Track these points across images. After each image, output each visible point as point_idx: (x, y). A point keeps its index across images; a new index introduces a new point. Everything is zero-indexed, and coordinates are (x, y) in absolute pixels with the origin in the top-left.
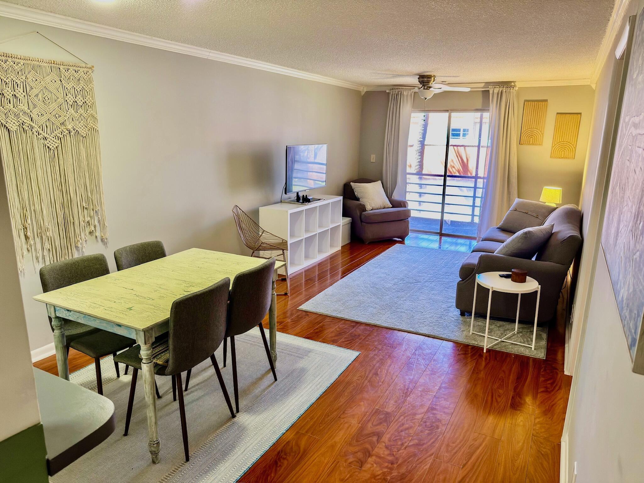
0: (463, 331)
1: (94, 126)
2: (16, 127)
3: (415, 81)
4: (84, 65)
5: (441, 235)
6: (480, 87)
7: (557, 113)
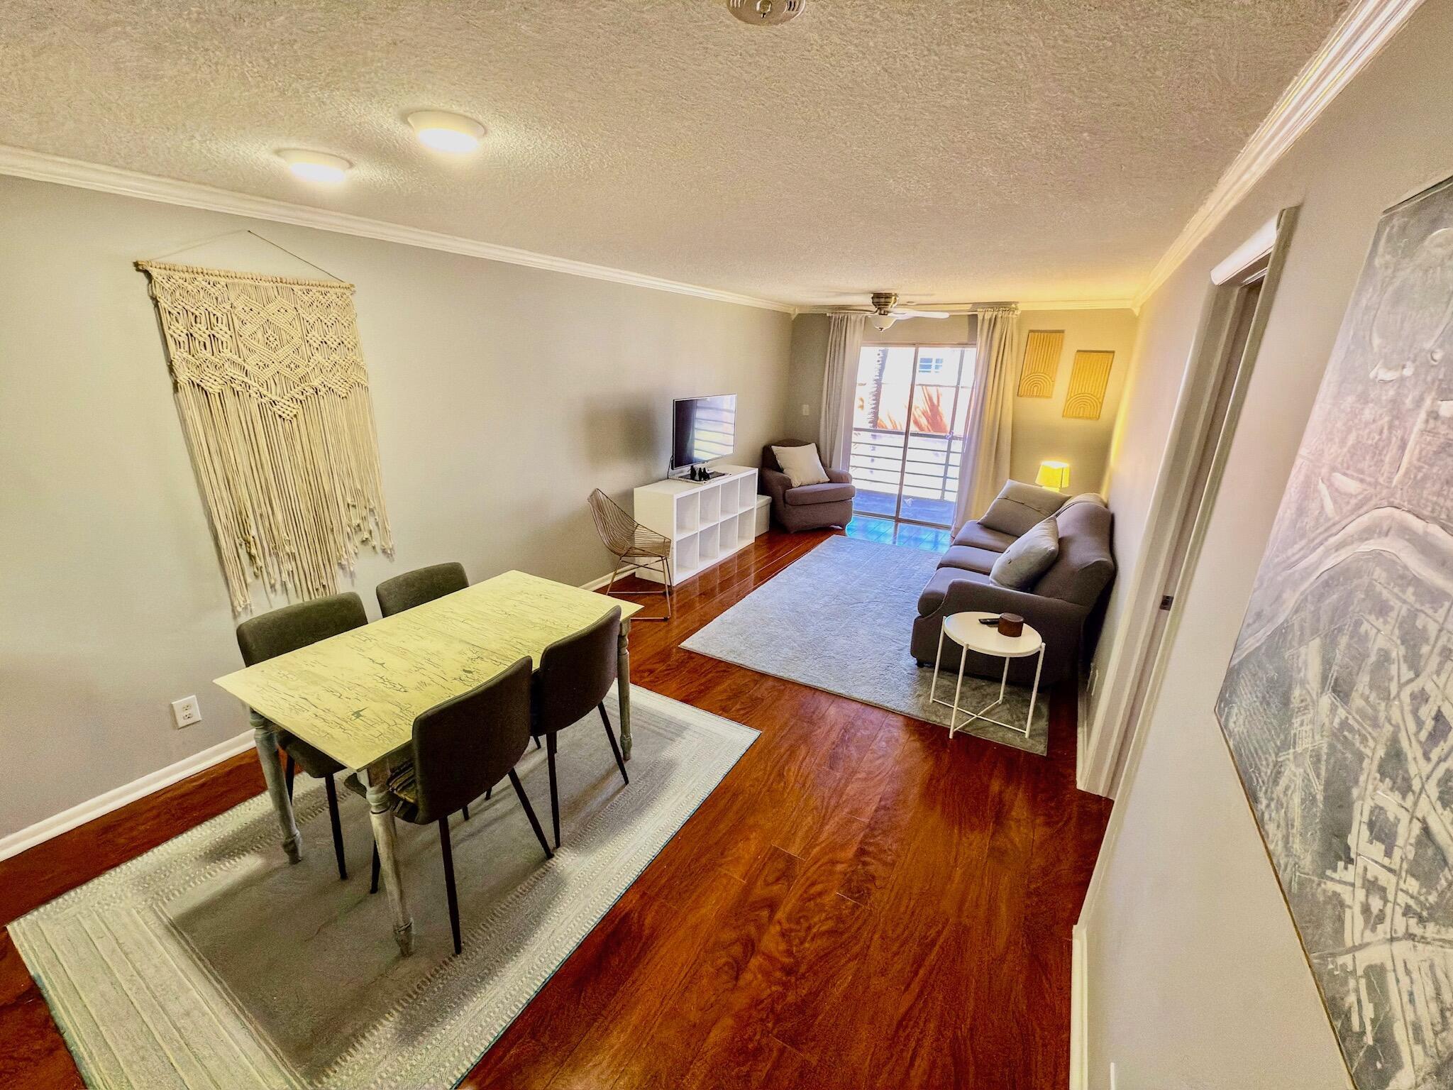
0: (919, 696)
1: (359, 380)
2: (219, 387)
3: (867, 300)
4: (336, 284)
5: (898, 520)
6: (966, 310)
7: (1079, 351)
